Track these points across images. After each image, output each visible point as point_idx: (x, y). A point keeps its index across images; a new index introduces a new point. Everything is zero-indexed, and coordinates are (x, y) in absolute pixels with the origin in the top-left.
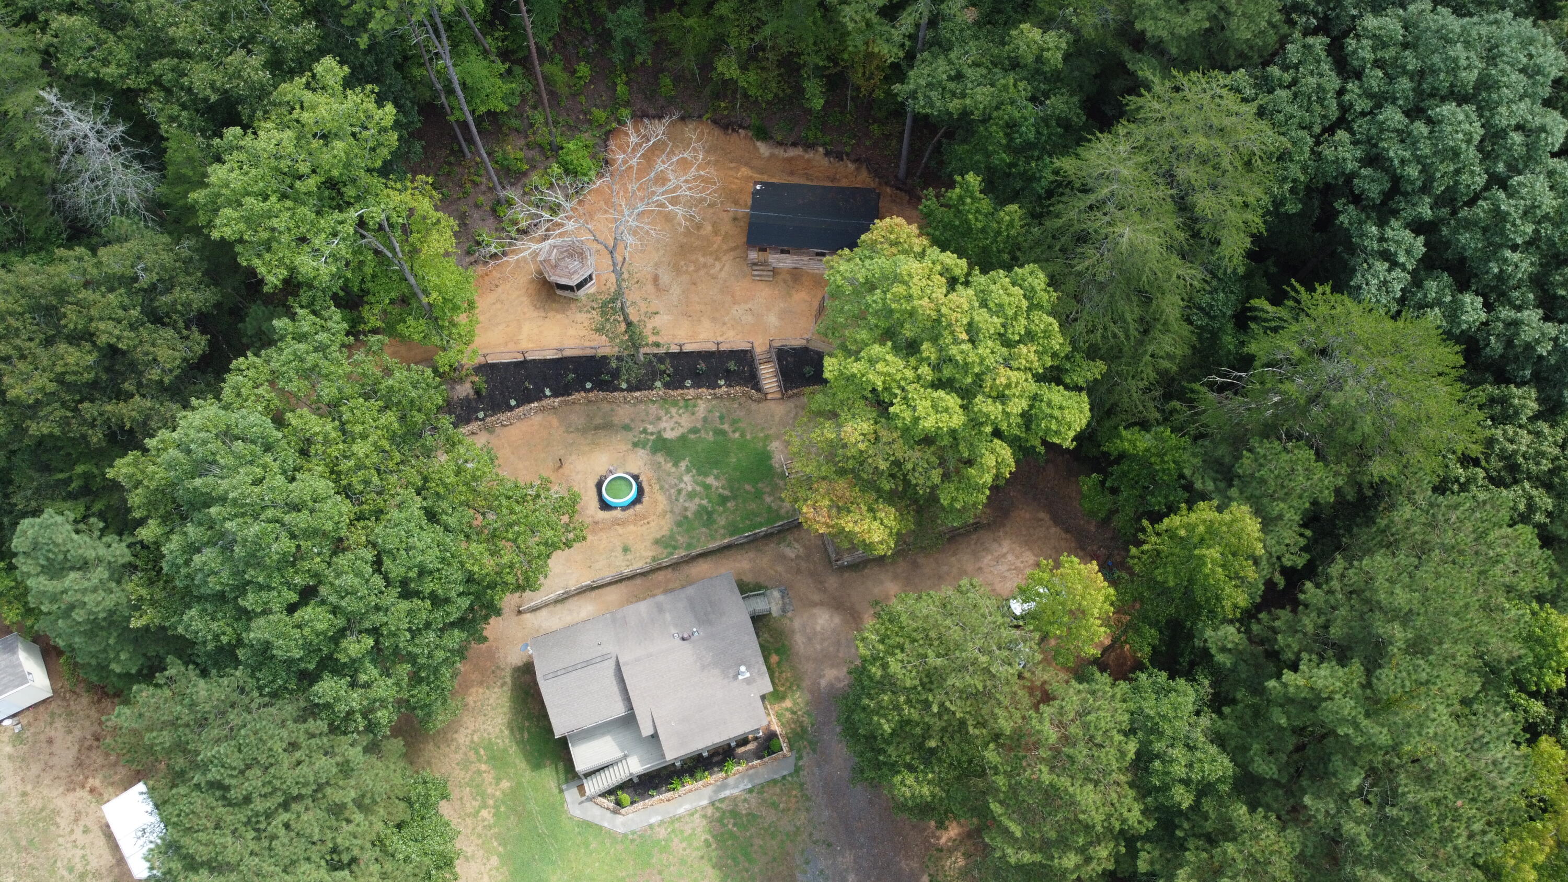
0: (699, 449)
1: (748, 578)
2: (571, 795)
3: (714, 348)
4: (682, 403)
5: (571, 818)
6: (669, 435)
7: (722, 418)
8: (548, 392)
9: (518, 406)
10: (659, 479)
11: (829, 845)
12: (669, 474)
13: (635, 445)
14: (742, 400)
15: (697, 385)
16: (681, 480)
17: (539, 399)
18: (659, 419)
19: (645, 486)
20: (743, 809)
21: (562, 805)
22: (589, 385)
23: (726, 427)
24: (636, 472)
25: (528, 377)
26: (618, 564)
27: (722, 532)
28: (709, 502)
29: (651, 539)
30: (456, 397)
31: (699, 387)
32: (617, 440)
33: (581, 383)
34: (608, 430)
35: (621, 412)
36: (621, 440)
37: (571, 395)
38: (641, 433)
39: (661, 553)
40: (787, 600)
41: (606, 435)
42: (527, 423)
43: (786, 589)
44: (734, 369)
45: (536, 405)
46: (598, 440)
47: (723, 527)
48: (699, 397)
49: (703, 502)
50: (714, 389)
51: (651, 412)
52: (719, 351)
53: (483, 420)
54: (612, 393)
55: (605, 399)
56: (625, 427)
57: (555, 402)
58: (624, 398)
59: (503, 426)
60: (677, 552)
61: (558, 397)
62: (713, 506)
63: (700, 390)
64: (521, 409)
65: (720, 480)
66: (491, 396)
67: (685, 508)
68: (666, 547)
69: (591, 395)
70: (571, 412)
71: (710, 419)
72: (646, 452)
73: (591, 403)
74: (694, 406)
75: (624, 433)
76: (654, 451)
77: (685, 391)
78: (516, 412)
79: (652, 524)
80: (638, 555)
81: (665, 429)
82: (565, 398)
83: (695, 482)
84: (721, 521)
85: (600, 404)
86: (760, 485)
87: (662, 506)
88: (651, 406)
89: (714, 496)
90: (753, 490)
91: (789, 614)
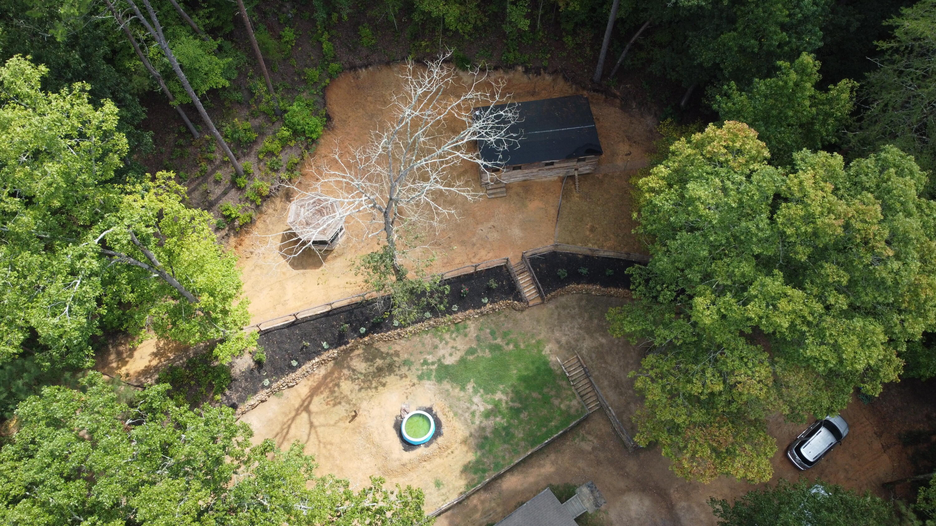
0: (481, 368)
1: (556, 481)
3: (472, 271)
4: (453, 328)
6: (449, 361)
7: (493, 333)
8: (325, 344)
9: (299, 366)
10: (450, 407)
12: (459, 399)
13: (420, 378)
14: (507, 312)
15: (463, 308)
16: (471, 401)
17: (318, 354)
18: (436, 347)
19: (440, 416)
22: (363, 330)
23: (499, 341)
24: (428, 405)
25: (304, 336)
26: (434, 500)
27: (523, 444)
28: (503, 418)
29: (458, 467)
30: (238, 371)
31: (466, 310)
32: (402, 377)
33: (355, 330)
34: (390, 368)
35: (398, 348)
36: (406, 376)
37: (348, 343)
38: (423, 364)
39: (473, 480)
40: (597, 494)
41: (390, 374)
42: (311, 379)
43: (592, 484)
44: (494, 285)
45: (317, 360)
46: (384, 381)
47: (523, 439)
48: (468, 318)
49: (498, 419)
50: (480, 308)
51: (426, 342)
52: (476, 272)
53: (269, 387)
54: (386, 332)
55: (380, 339)
56: (406, 363)
57: (334, 352)
58: (399, 335)
59: (289, 387)
60: (487, 475)
61: (336, 348)
62: (508, 421)
63: (467, 312)
64: (303, 367)
65: (507, 394)
66: (272, 361)
67: (482, 429)
68: (475, 473)
69: (366, 339)
70: (351, 359)
71: (482, 337)
72: (431, 382)
73: (369, 346)
74: (465, 328)
75: (407, 368)
76: (440, 380)
77: (455, 316)
78: (299, 371)
79: (456, 452)
80: (451, 487)
81: (444, 357)
82: (343, 347)
83: (485, 401)
84: (519, 434)
85: (376, 345)
86: (545, 390)
87: (461, 433)
88: (425, 336)
89: (506, 411)
90: (540, 396)
91: (603, 507)
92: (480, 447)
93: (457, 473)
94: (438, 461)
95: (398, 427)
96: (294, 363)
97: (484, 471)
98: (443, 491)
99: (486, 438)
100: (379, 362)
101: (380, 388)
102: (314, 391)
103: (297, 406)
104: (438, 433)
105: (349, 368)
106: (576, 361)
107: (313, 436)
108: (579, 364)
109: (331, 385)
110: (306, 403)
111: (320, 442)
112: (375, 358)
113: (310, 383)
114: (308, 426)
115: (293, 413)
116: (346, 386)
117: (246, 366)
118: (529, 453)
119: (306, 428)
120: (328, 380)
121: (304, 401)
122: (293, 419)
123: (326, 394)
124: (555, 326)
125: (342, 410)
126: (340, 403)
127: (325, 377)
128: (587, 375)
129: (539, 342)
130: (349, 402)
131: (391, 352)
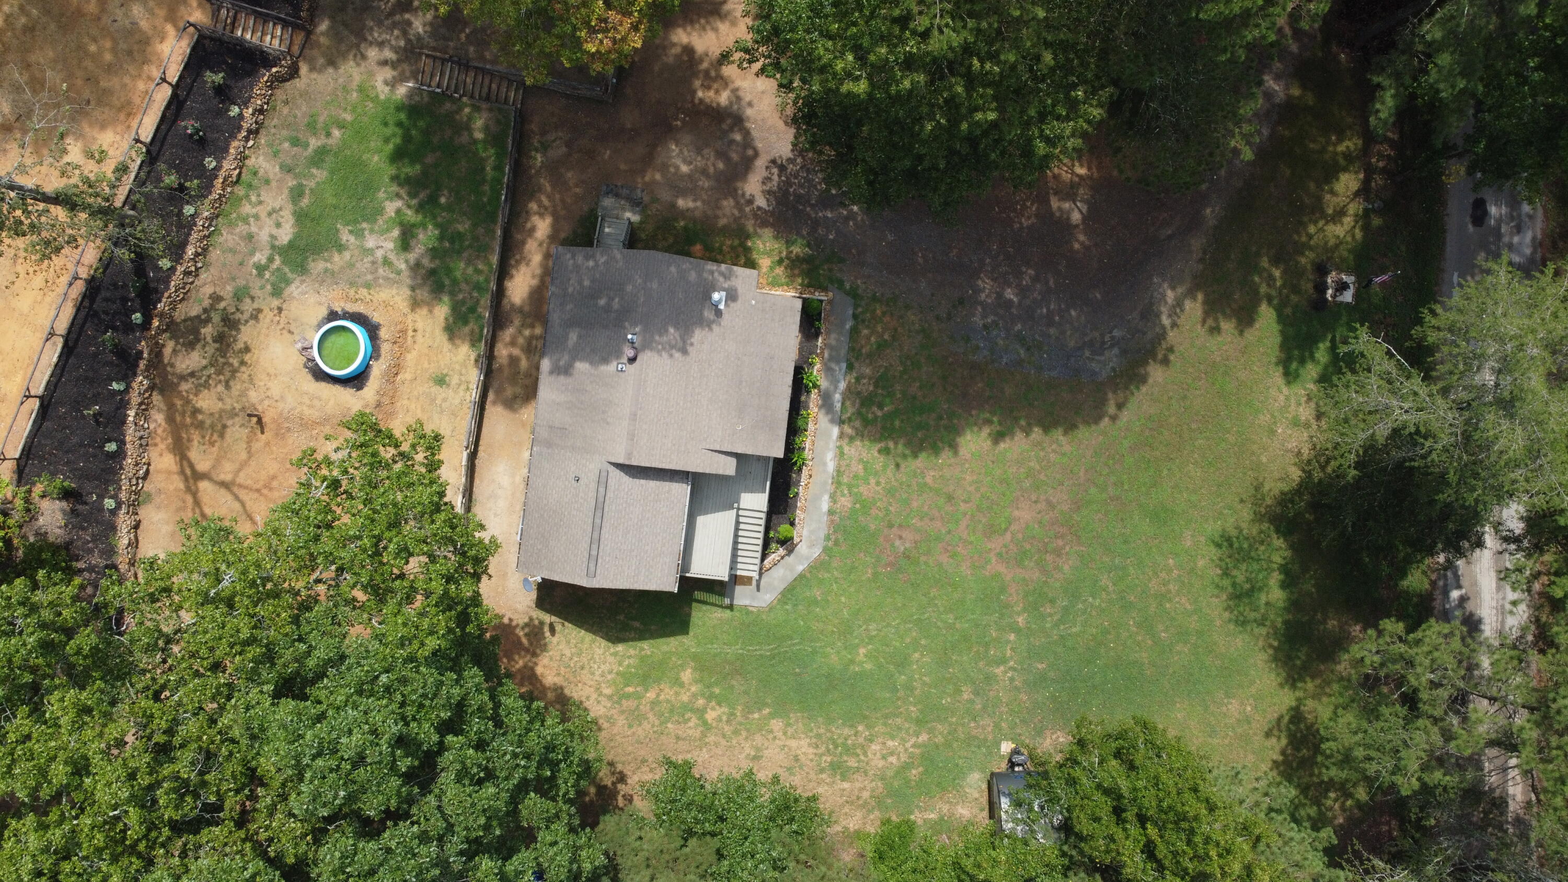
2: (743, 596)
3: (168, 91)
4: (240, 191)
5: (771, 608)
6: (286, 235)
7: (295, 142)
8: (115, 386)
9: (122, 443)
10: (352, 284)
11: (961, 302)
13: (277, 292)
15: (221, 152)
16: (370, 252)
17: (124, 405)
18: (250, 237)
20: (867, 387)
21: (748, 613)
22: (137, 317)
23: (314, 143)
24: (324, 312)
25: (78, 404)
26: (457, 401)
27: (481, 230)
28: (425, 227)
29: (441, 338)
30: (58, 531)
31: (226, 150)
32: (255, 316)
33: (130, 327)
34: (230, 323)
35: (208, 290)
36: (259, 311)
37: (141, 352)
38: (260, 274)
39: (472, 332)
40: (625, 192)
41: (238, 330)
42: (158, 440)
43: (608, 186)
44: (218, 78)
45: (132, 413)
46: (240, 345)
47: (475, 225)
48: (242, 158)
49: (421, 236)
50: (240, 128)
51: (231, 244)
52: (176, 87)
53: (119, 505)
54: (167, 288)
55: (173, 305)
56: (238, 297)
57: (140, 382)
58: (187, 273)
59: (145, 478)
60: (480, 310)
61: (135, 375)
62: (437, 226)
63: (232, 151)
64: (128, 439)
65: (398, 195)
66: (84, 476)
67: (416, 267)
68: (466, 322)
69: (156, 323)
70: (172, 366)
71: (289, 161)
72: (297, 283)
73: (171, 327)
74: (255, 173)
75: (248, 300)
76: (302, 269)
77: (222, 174)
78: (130, 448)
79: (420, 325)
80: (457, 367)
81: (273, 237)
82: (142, 364)
83: (383, 232)
84: (463, 226)
85: (179, 315)
86: (435, 140)
87: (398, 299)
88: (221, 239)
89: (420, 217)
90: (438, 154)
91: (646, 199)
92: (438, 289)
93: (447, 345)
94: (410, 358)
95: (320, 375)
96: (112, 447)
97: (472, 310)
98: (455, 380)
99: (432, 272)
100: (207, 331)
101: (247, 358)
102: (180, 449)
103: (181, 486)
104: (372, 330)
105: (183, 378)
106: (430, 62)
107: (242, 494)
108: (438, 64)
109: (188, 420)
110: (188, 472)
111: (258, 491)
112: (196, 332)
113: (162, 446)
114: (223, 491)
115: (189, 499)
116: (207, 402)
117: (59, 516)
118: (499, 232)
119: (224, 497)
120: (178, 419)
121: (182, 472)
122: (197, 503)
123: (196, 436)
124: (358, 46)
125: (237, 431)
126: (225, 427)
127: (170, 419)
128: (464, 65)
129: (361, 89)
130: (233, 414)
131: (207, 303)
